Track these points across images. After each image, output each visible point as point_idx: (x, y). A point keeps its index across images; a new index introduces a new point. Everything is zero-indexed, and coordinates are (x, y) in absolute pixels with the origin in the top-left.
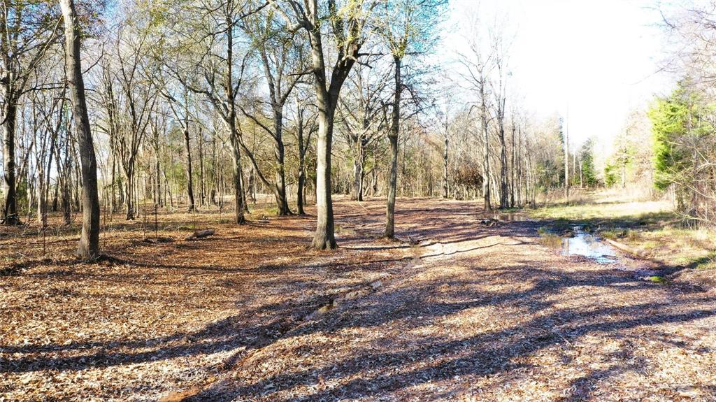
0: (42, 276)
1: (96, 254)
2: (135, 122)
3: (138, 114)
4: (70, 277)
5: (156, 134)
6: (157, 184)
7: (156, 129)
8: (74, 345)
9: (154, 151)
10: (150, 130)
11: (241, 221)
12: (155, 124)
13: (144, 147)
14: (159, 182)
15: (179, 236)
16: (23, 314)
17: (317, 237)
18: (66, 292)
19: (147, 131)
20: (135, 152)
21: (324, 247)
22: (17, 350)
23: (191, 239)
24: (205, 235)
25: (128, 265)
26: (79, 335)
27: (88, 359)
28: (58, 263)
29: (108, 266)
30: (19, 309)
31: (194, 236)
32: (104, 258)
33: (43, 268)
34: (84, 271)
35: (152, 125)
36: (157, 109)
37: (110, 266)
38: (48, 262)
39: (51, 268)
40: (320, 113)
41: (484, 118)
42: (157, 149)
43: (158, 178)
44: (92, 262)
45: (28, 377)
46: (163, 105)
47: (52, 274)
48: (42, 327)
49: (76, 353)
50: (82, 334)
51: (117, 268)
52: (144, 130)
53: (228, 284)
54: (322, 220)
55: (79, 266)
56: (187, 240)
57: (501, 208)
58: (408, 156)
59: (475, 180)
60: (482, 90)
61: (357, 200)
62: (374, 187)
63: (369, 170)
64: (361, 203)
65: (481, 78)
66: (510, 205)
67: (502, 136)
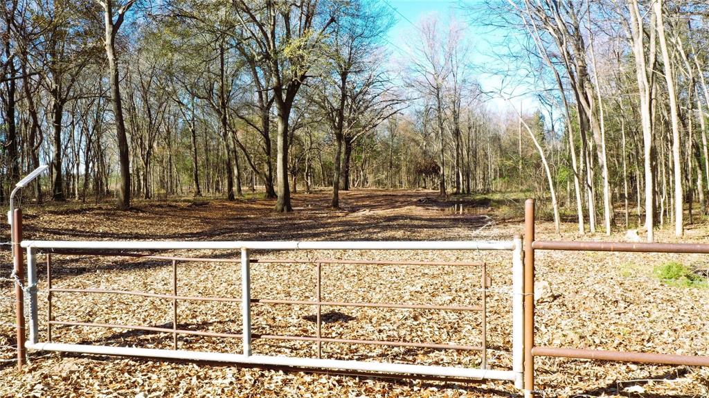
1: (128, 206)
2: (151, 123)
3: (153, 116)
5: (168, 132)
6: (169, 174)
7: (168, 127)
9: (166, 147)
10: (163, 129)
11: (232, 198)
12: (167, 124)
13: (158, 143)
14: (171, 172)
15: (183, 204)
17: (278, 204)
19: (161, 130)
20: (151, 147)
21: (282, 210)
23: (191, 206)
24: (201, 205)
31: (193, 204)
32: (133, 209)
35: (165, 125)
36: (169, 111)
40: (279, 117)
41: (440, 118)
42: (169, 145)
43: (171, 169)
44: (126, 211)
46: (174, 107)
52: (158, 129)
56: (188, 206)
57: (455, 194)
58: (396, 152)
59: (433, 170)
60: (438, 95)
61: (343, 190)
62: (366, 180)
63: (359, 164)
64: (345, 192)
65: (437, 85)
66: (466, 192)
67: (457, 133)
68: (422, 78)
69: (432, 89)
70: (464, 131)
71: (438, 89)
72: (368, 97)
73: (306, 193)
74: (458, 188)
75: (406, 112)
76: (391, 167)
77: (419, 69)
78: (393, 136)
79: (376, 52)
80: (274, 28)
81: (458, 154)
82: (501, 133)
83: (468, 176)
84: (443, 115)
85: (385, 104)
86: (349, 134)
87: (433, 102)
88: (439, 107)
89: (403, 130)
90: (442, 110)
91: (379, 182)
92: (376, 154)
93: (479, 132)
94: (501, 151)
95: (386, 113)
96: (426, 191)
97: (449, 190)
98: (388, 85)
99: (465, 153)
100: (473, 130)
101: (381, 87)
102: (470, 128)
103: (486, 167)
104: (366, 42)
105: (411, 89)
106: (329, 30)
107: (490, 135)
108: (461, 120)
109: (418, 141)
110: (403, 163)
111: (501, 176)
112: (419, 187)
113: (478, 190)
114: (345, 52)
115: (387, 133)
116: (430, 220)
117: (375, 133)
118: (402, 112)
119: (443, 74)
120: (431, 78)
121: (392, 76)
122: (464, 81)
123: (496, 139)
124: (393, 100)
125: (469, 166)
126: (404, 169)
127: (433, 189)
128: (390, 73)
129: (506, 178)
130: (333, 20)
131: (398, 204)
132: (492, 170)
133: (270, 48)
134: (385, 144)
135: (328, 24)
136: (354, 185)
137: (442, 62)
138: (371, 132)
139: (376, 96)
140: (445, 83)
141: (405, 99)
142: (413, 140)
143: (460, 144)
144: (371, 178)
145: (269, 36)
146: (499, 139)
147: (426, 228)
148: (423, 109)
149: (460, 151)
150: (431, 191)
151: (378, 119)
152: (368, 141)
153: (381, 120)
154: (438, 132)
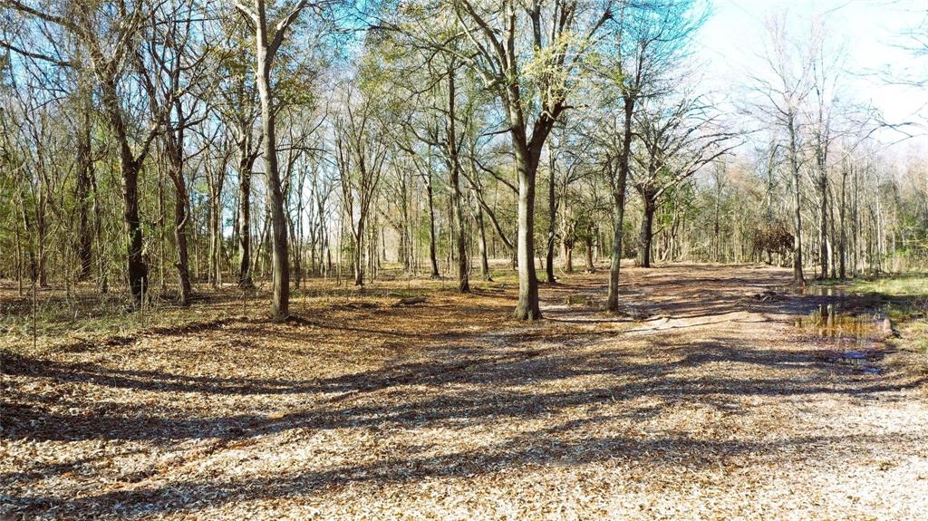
0: (235, 331)
1: (285, 314)
4: (258, 333)
8: (232, 380)
11: (465, 288)
15: (386, 302)
16: (205, 357)
17: (520, 306)
18: (246, 345)
21: (526, 317)
22: (191, 379)
23: (397, 306)
24: (414, 302)
25: (312, 326)
26: (239, 374)
27: (237, 389)
28: (252, 322)
29: (295, 325)
30: (204, 353)
31: (401, 302)
32: (291, 319)
33: (238, 325)
34: (272, 329)
37: (296, 326)
38: (244, 320)
39: (245, 325)
40: (520, 173)
41: (793, 161)
44: (280, 322)
45: (189, 395)
47: (243, 330)
48: (215, 366)
49: (231, 385)
50: (242, 373)
51: (302, 328)
53: (393, 346)
54: (523, 288)
55: (269, 324)
56: (393, 306)
57: (820, 279)
58: (725, 209)
59: (782, 241)
60: (791, 124)
61: (642, 266)
62: (678, 250)
63: (668, 228)
64: (645, 270)
65: (790, 110)
66: (838, 275)
67: (823, 184)
68: (764, 100)
69: (781, 115)
70: (835, 178)
71: (790, 115)
72: (680, 132)
73: (586, 272)
74: (825, 269)
75: (741, 151)
76: (717, 231)
77: (759, 85)
78: (720, 186)
79: (684, 61)
80: (512, 35)
81: (825, 215)
82: (899, 180)
83: (842, 249)
84: (799, 155)
85: (707, 140)
86: (651, 186)
87: (783, 137)
88: (793, 144)
89: (735, 177)
90: (797, 147)
91: (699, 253)
92: (693, 212)
93: (862, 178)
94: (899, 208)
95: (707, 154)
96: (771, 269)
97: (810, 268)
98: (711, 113)
99: (837, 212)
100: (851, 177)
101: (702, 116)
102: (845, 174)
103: (872, 234)
104: (665, 48)
105: (748, 117)
106: (602, 31)
107: (881, 182)
108: (830, 161)
109: (759, 193)
110: (736, 226)
111: (899, 246)
112: (760, 260)
113: (860, 271)
114: (631, 67)
115: (712, 182)
116: (771, 359)
117: (692, 183)
118: (734, 151)
119: (799, 92)
120: (779, 99)
121: (718, 98)
122: (836, 100)
123: (890, 188)
124: (719, 134)
125: (843, 233)
126: (737, 233)
127: (783, 266)
128: (714, 94)
129: (908, 250)
130: (608, 15)
131: (719, 304)
132: (884, 239)
133: (506, 67)
134: (708, 197)
135: (600, 23)
136: (661, 257)
137: (798, 75)
138: (685, 181)
139: (692, 130)
140: (803, 105)
141: (737, 131)
142: (752, 192)
143: (828, 198)
144: (686, 246)
145: (506, 48)
146: (895, 188)
147: (760, 392)
148: (766, 147)
149: (828, 211)
150: (779, 269)
151: (696, 163)
152: (682, 194)
153: (699, 165)
154: (791, 182)
